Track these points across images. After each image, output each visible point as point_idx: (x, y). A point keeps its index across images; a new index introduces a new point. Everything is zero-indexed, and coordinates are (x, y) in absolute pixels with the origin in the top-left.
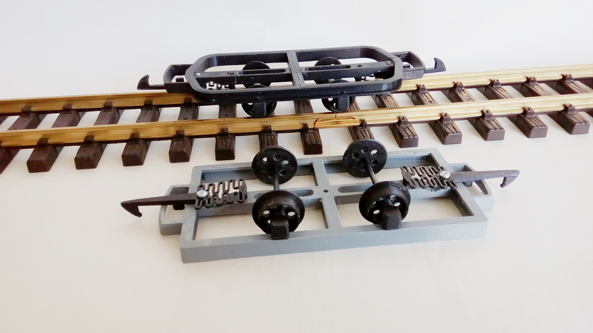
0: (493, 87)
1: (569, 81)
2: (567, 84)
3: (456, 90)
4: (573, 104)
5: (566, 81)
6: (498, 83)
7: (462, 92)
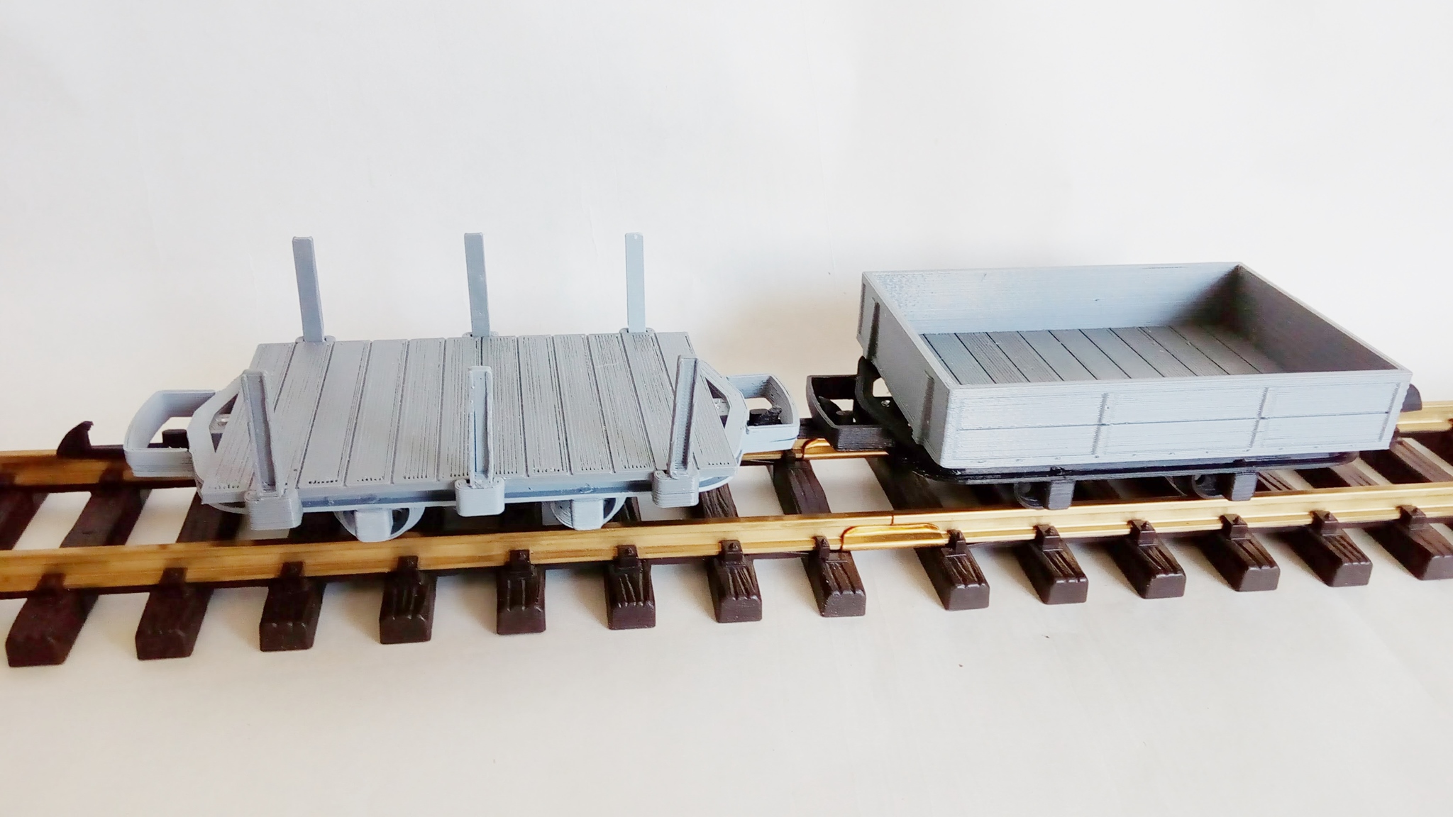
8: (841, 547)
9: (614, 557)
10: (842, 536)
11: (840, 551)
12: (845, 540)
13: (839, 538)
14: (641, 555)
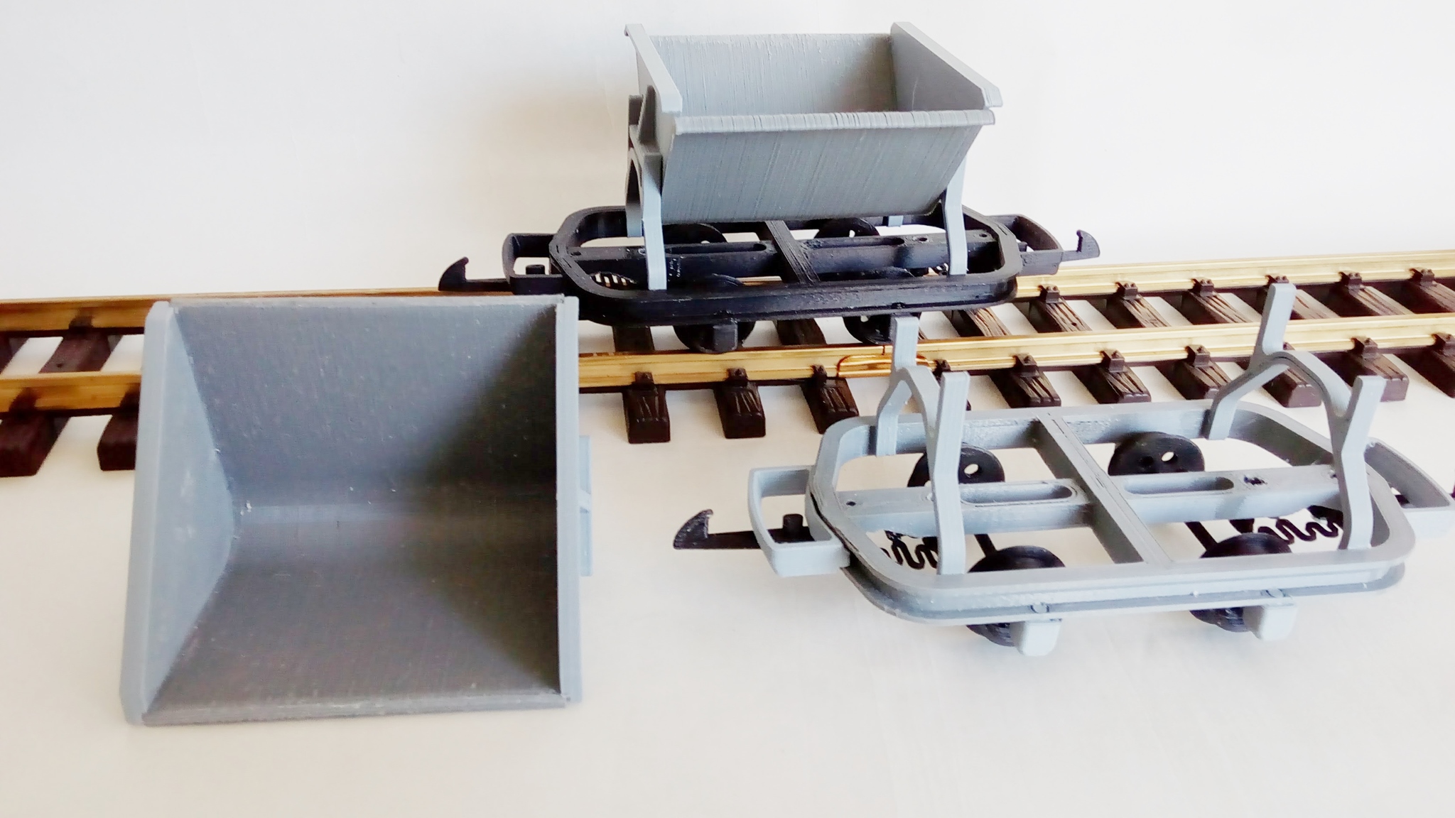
0: (1200, 296)
1: (1355, 287)
2: (1351, 293)
3: (1123, 300)
4: (1373, 338)
5: (1350, 287)
6: (1210, 288)
7: (1137, 304)
8: (838, 374)
9: (633, 383)
10: (838, 366)
11: (837, 378)
12: (841, 369)
13: (835, 367)
14: (656, 381)
